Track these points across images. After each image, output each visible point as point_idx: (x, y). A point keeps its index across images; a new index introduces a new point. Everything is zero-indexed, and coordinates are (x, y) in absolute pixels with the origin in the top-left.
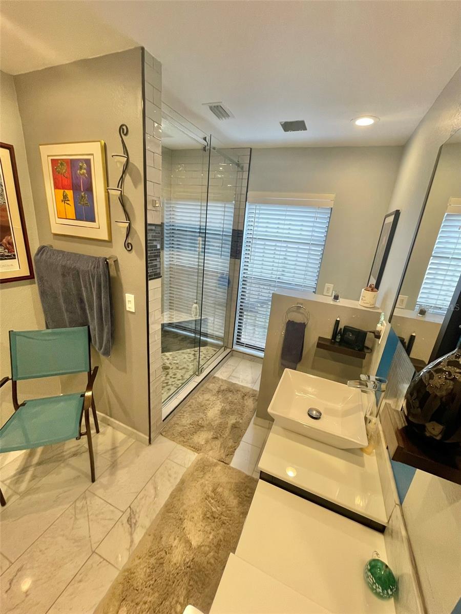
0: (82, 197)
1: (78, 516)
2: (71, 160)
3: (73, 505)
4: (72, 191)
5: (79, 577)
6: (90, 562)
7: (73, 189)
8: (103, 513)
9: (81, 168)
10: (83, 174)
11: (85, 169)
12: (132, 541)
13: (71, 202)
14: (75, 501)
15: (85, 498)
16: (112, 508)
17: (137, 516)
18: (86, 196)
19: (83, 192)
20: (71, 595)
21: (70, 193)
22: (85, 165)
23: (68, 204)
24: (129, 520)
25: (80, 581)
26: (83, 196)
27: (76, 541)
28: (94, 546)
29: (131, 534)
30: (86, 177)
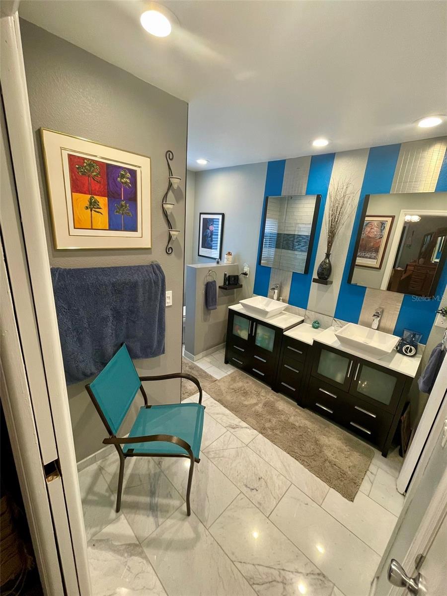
0: (122, 206)
1: (221, 455)
2: (108, 165)
3: (212, 459)
4: (107, 198)
5: (258, 452)
6: (251, 447)
7: (108, 197)
8: (224, 441)
9: (123, 176)
10: (126, 183)
11: (128, 178)
12: (246, 428)
13: (105, 210)
14: (209, 459)
15: (208, 452)
16: (223, 436)
17: (233, 424)
18: (128, 205)
19: (123, 201)
20: (265, 455)
21: (103, 201)
22: (128, 174)
23: (98, 212)
24: (234, 428)
25: (260, 451)
26: (124, 205)
27: (238, 455)
28: (244, 445)
29: (242, 428)
30: (129, 187)
